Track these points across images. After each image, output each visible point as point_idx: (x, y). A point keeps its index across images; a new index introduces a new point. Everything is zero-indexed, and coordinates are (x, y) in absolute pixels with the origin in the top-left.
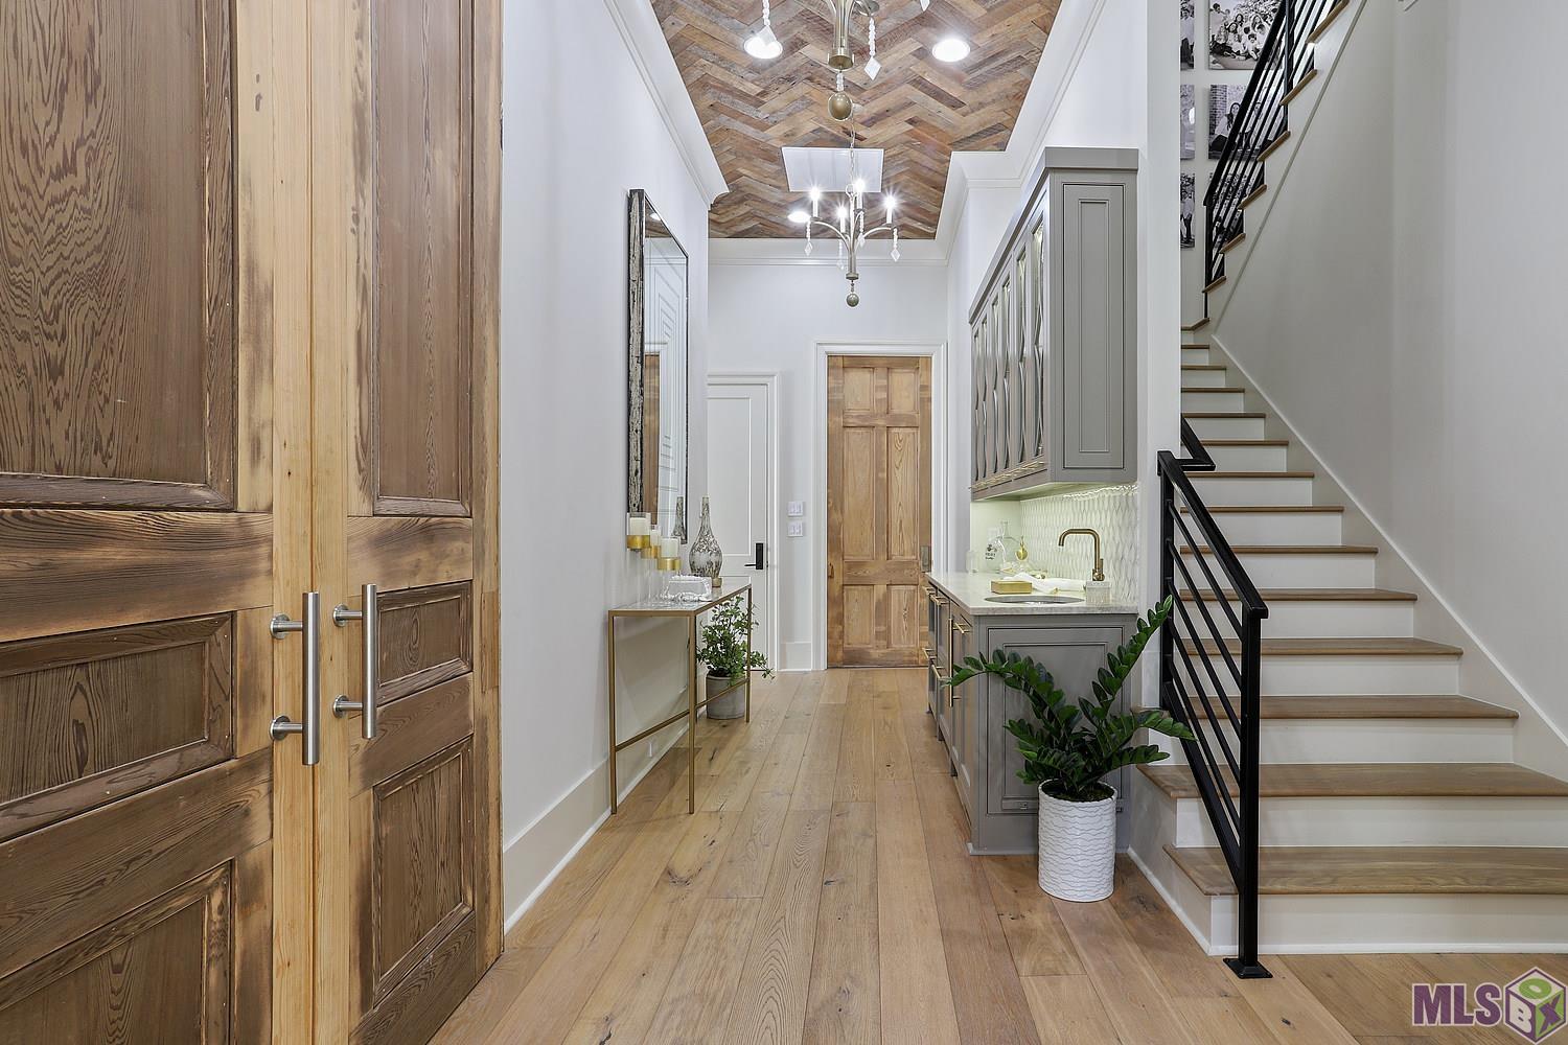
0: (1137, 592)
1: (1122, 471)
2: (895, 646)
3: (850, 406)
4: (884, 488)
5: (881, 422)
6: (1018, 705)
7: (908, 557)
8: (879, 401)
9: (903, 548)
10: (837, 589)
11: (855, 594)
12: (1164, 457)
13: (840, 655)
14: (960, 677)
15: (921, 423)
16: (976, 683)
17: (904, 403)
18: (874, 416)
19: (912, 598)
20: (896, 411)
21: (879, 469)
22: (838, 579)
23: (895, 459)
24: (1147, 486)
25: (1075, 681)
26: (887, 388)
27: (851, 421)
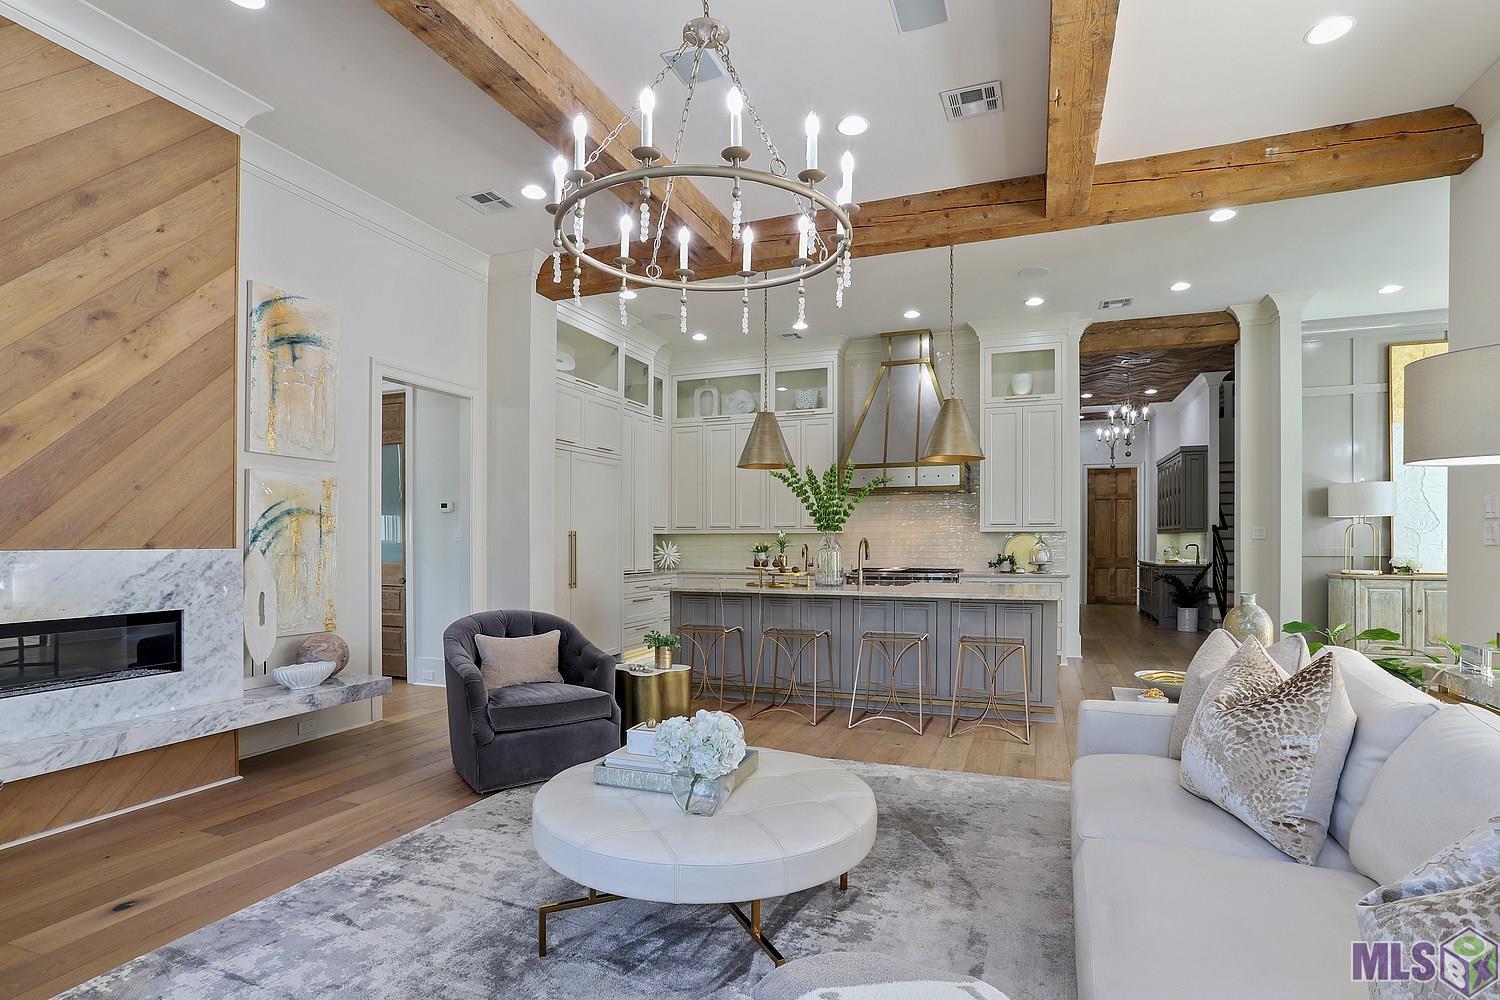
0: (1204, 561)
1: (1202, 529)
2: (1120, 595)
3: (1098, 490)
4: (1115, 526)
5: (1113, 497)
6: (1173, 589)
7: (1126, 556)
8: (1112, 488)
9: (1123, 552)
10: (1091, 570)
11: (1100, 571)
12: (1214, 526)
13: (1093, 598)
14: (1157, 579)
15: (1132, 497)
16: (1161, 581)
17: (1123, 489)
18: (1110, 495)
19: (1127, 575)
20: (1119, 491)
21: (1112, 517)
22: (1092, 566)
23: (1119, 513)
24: (1210, 534)
25: (1187, 581)
26: (1116, 482)
27: (1099, 497)
